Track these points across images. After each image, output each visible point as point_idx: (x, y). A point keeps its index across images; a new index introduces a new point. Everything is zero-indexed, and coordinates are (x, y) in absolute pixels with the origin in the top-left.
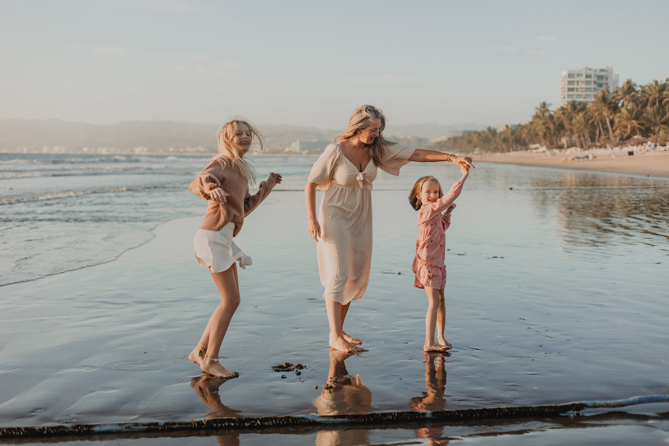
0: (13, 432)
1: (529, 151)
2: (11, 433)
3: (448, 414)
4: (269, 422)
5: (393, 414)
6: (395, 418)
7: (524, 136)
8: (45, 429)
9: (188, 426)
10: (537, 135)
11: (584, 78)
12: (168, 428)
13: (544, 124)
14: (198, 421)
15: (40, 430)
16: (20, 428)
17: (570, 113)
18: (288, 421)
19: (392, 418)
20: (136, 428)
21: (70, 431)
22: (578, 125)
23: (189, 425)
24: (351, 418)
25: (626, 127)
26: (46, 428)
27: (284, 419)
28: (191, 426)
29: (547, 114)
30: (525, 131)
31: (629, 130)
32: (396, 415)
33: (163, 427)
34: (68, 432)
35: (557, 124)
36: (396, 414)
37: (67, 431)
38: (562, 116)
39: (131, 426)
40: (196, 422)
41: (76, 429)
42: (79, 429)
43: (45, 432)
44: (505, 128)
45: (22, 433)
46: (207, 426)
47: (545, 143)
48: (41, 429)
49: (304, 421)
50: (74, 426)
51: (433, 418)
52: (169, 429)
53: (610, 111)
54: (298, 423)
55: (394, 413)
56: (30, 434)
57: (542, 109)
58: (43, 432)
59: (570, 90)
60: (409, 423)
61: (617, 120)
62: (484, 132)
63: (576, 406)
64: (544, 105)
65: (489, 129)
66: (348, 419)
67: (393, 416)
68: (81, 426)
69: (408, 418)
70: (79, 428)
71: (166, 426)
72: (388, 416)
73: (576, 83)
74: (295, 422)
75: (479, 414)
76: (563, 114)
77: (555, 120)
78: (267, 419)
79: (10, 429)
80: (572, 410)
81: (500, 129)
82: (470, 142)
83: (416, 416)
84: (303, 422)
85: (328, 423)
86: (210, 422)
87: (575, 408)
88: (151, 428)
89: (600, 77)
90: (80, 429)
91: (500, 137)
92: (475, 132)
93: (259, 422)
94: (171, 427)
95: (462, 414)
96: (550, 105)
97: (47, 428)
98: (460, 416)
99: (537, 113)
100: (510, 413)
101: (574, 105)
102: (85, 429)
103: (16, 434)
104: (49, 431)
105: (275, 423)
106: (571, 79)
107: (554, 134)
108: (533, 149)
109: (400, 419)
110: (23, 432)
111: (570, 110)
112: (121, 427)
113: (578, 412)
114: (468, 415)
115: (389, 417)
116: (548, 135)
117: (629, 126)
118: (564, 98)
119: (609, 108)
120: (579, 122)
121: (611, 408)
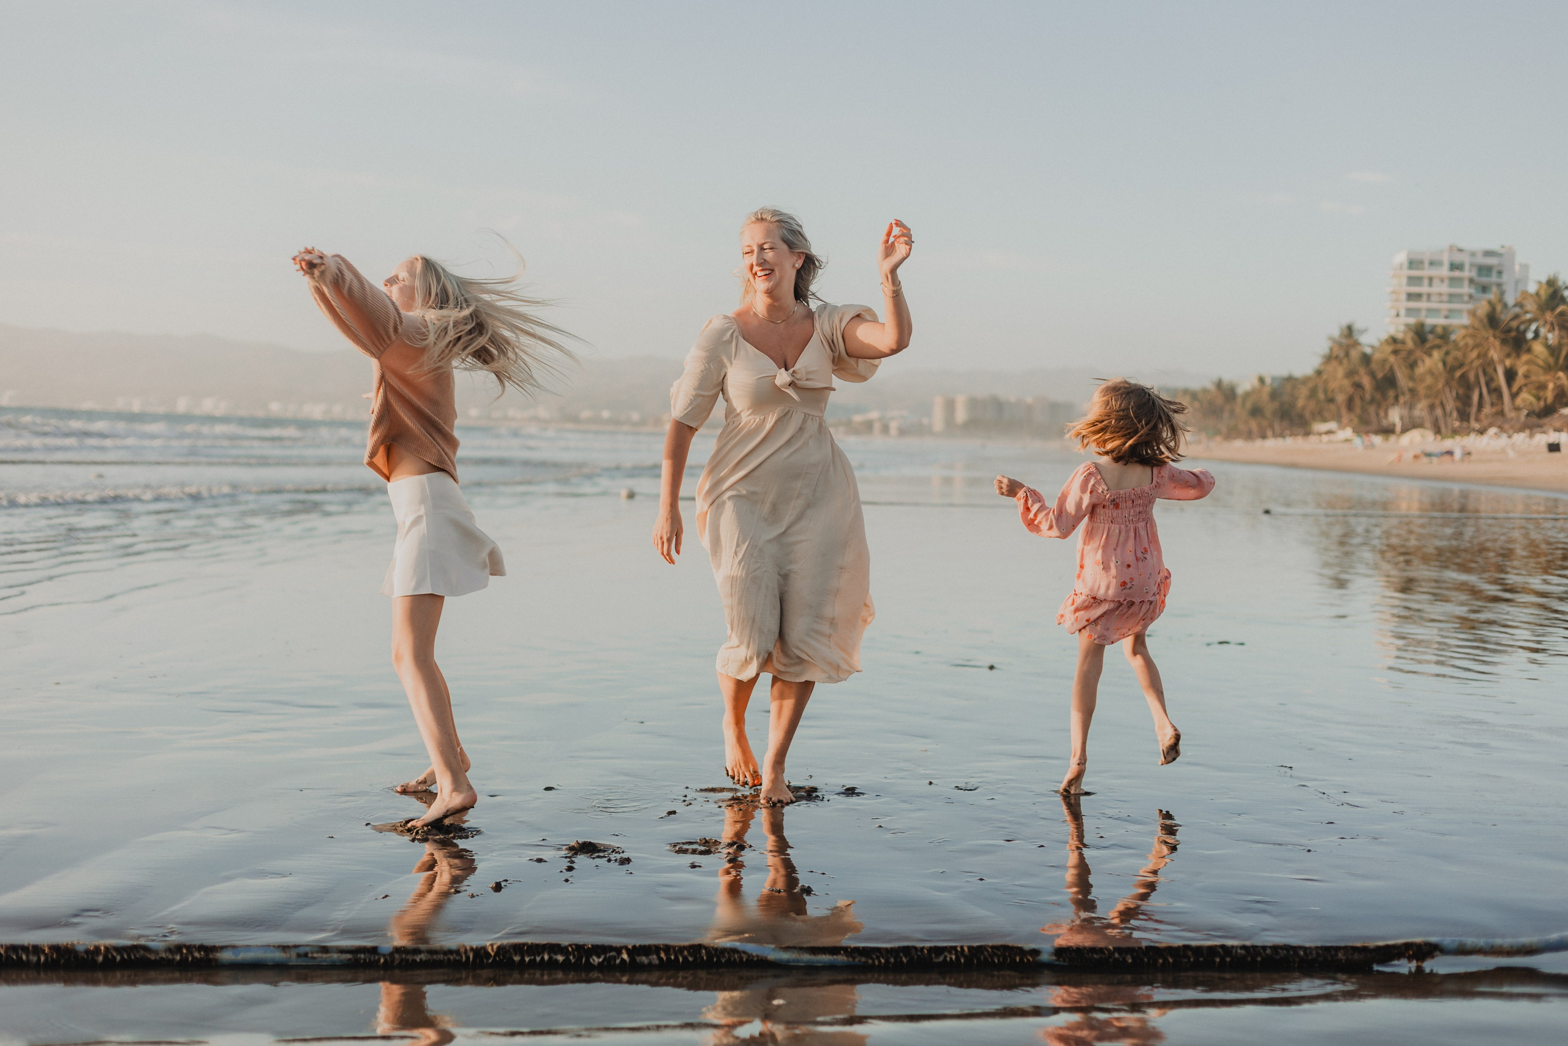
0: (21, 955)
1: (1313, 439)
2: (17, 956)
3: (1095, 956)
4: (650, 957)
5: (959, 949)
6: (962, 961)
7: (1300, 403)
8: (101, 950)
9: (452, 958)
10: (1331, 400)
11: (1444, 271)
12: (402, 960)
13: (1350, 374)
14: (477, 948)
15: (87, 951)
16: (41, 948)
17: (1410, 352)
18: (698, 956)
19: (956, 959)
20: (321, 957)
21: (162, 958)
22: (1429, 380)
23: (454, 955)
24: (853, 955)
25: (1542, 387)
26: (102, 948)
27: (688, 952)
28: (458, 958)
29: (1355, 354)
30: (1304, 392)
31: (1550, 395)
32: (965, 953)
33: (388, 958)
34: (155, 960)
35: (1380, 375)
36: (966, 949)
37: (152, 957)
38: (1392, 359)
39: (312, 953)
40: (472, 949)
41: (177, 955)
42: (184, 955)
43: (101, 958)
44: (1256, 383)
45: (42, 959)
46: (497, 959)
47: (1351, 420)
48: (90, 949)
49: (738, 957)
50: (172, 947)
51: (1057, 963)
52: (404, 963)
53: (1507, 349)
54: (723, 960)
55: (962, 947)
56: (62, 961)
57: (1344, 341)
58: (96, 958)
59: (1411, 296)
60: (996, 973)
61: (1521, 370)
62: (1205, 391)
63: (1415, 947)
64: (1349, 331)
65: (1219, 384)
66: (847, 956)
67: (959, 954)
68: (189, 948)
69: (996, 961)
70: (184, 951)
71: (397, 956)
72: (946, 954)
73: (1426, 282)
74: (715, 959)
75: (1172, 957)
76: (1395, 352)
77: (1374, 366)
78: (646, 950)
79: (14, 948)
80: (1404, 957)
81: (1245, 385)
83: (1016, 957)
84: (735, 959)
85: (796, 964)
86: (504, 950)
87: (1413, 953)
88: (360, 959)
89: (1485, 270)
90: (186, 954)
91: (1243, 404)
92: (1185, 392)
93: (625, 956)
94: (408, 960)
95: (1129, 956)
96: (1364, 331)
97: (107, 948)
98: (1124, 960)
99: (1331, 350)
100: (1249, 959)
101: (1421, 334)
102: (197, 954)
103: (28, 960)
104: (110, 956)
105: (665, 958)
106: (1415, 273)
107: (1372, 400)
108: (1320, 434)
109: (975, 962)
110: (46, 955)
111: (1410, 344)
112: (285, 953)
113: (1420, 964)
114: (1146, 960)
115: (948, 956)
116: (1358, 402)
117: (1551, 386)
118: (1398, 315)
119: (1504, 342)
120: (1431, 372)
121: (1503, 957)
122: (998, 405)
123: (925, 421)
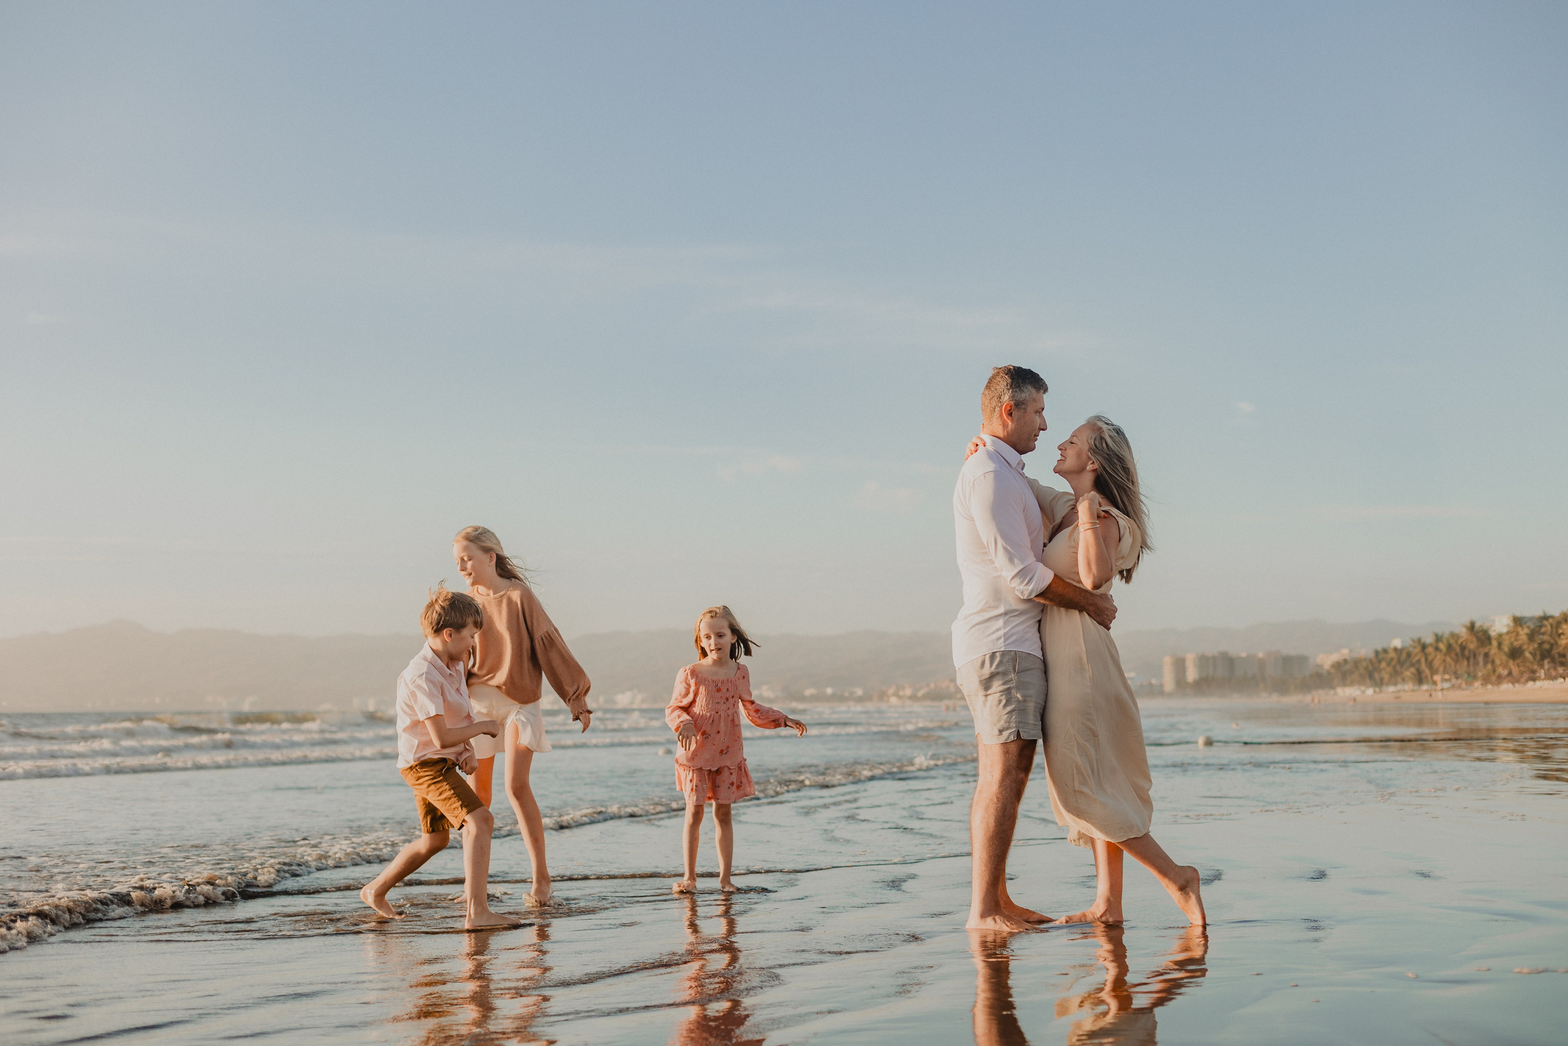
122: (1229, 661)
123: (1155, 681)
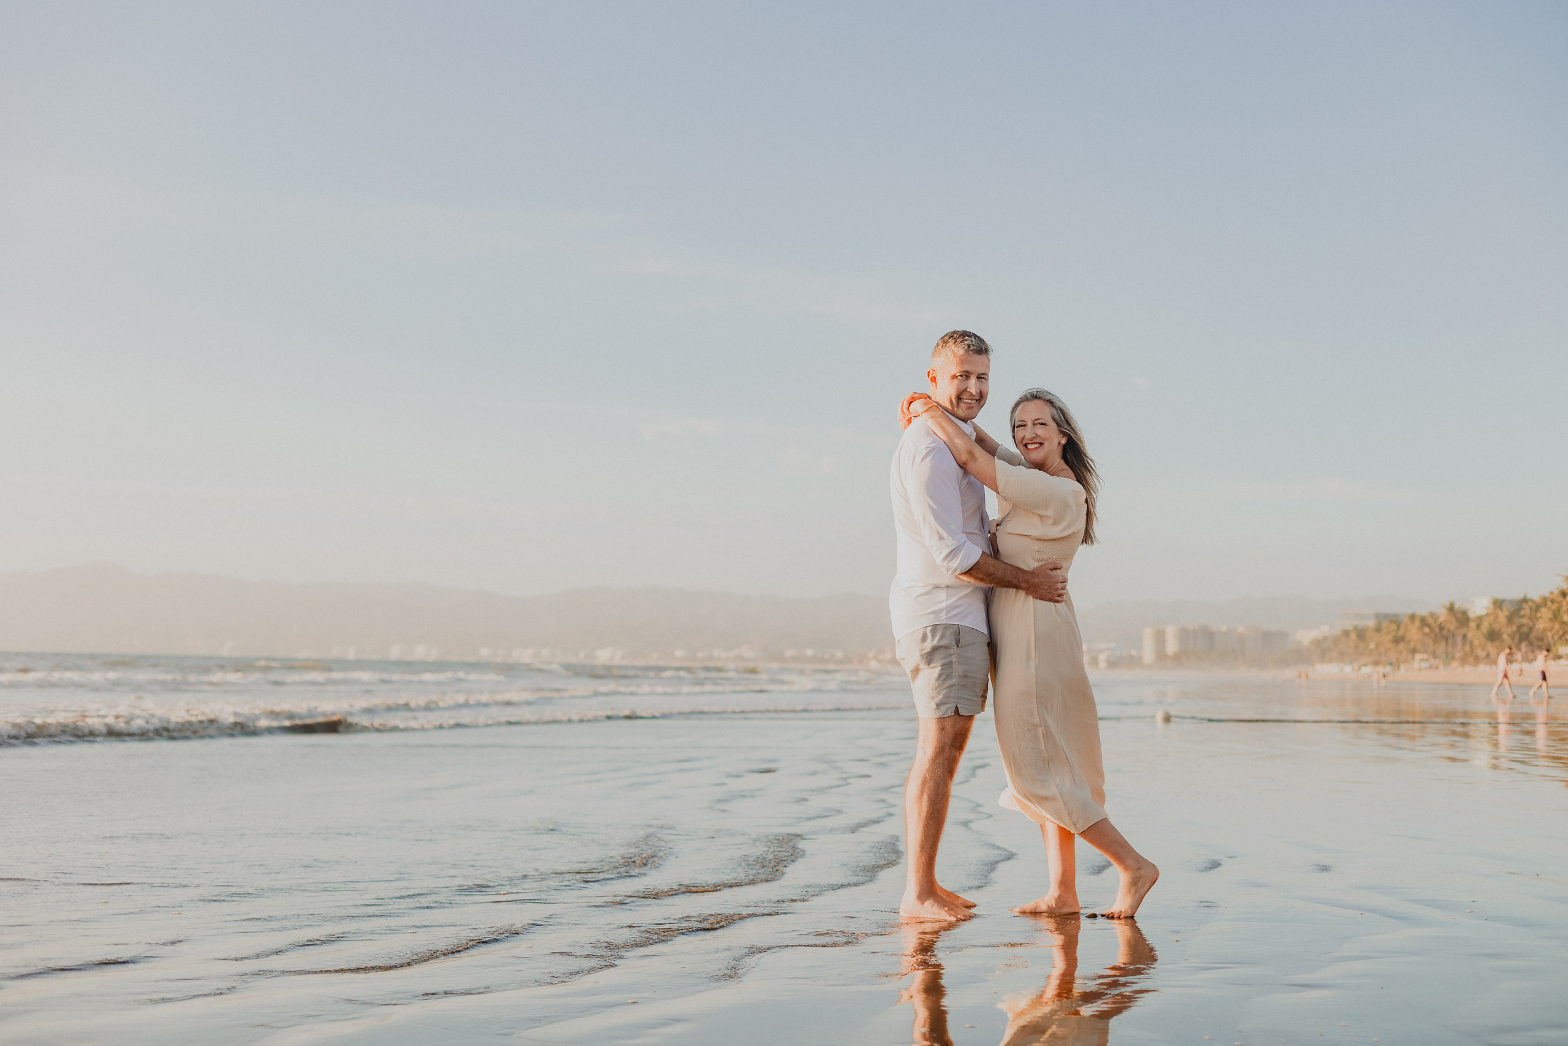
7: (1541, 625)
30: (1546, 613)
62: (1436, 616)
65: (1451, 609)
82: (1398, 640)
91: (1478, 626)
92: (1412, 617)
122: (1208, 636)
123: (1134, 653)
